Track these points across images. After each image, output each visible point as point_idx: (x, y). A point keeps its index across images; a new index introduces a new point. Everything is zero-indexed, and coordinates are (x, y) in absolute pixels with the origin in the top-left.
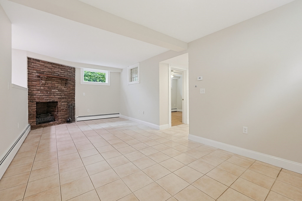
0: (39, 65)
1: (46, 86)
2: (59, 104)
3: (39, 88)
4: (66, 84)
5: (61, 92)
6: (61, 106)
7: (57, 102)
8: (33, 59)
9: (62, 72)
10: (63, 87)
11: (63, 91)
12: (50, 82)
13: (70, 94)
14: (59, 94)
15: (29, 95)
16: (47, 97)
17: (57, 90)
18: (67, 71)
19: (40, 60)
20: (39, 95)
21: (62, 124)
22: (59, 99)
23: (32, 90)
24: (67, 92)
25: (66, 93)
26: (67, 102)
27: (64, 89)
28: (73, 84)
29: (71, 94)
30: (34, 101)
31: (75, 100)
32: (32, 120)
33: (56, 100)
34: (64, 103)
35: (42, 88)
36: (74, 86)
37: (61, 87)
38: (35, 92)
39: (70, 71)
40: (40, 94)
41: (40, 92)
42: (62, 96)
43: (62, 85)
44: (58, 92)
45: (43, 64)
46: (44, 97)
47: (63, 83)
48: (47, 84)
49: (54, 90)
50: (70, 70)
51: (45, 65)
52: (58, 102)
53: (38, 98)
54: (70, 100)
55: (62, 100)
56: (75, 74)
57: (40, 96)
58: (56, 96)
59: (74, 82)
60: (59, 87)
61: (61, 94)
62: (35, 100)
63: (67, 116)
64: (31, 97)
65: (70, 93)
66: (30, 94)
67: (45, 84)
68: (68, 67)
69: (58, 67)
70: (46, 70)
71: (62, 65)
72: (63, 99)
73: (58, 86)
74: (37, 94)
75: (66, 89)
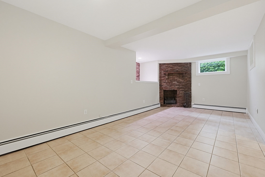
0: (165, 67)
1: (169, 79)
2: (178, 92)
3: (165, 81)
4: (183, 77)
5: (179, 84)
6: (179, 94)
7: (176, 91)
8: (162, 64)
9: (180, 68)
10: (181, 79)
11: (181, 82)
12: (172, 77)
13: (187, 84)
14: (178, 85)
15: (160, 85)
16: (170, 87)
17: (176, 82)
18: (184, 67)
19: (165, 64)
21: (181, 107)
22: (178, 88)
23: (161, 82)
24: (184, 83)
25: (183, 84)
26: (184, 91)
27: (182, 81)
28: (189, 76)
29: (187, 85)
30: (162, 89)
31: (191, 90)
32: (161, 101)
33: (175, 89)
34: (181, 92)
35: (166, 81)
36: (190, 78)
37: (179, 79)
38: (163, 84)
39: (187, 66)
40: (166, 85)
41: (165, 84)
42: (180, 86)
43: (180, 78)
44: (177, 84)
45: (167, 65)
46: (168, 87)
47: (180, 77)
48: (169, 78)
49: (175, 82)
50: (187, 65)
51: (169, 66)
52: (177, 91)
53: (165, 88)
54: (187, 89)
55: (180, 89)
56: (191, 68)
58: (176, 87)
59: (190, 74)
60: (178, 80)
61: (180, 85)
63: (184, 102)
64: (161, 87)
65: (187, 83)
66: (161, 85)
67: (168, 79)
68: (185, 63)
69: (176, 65)
70: (169, 69)
71: (180, 63)
72: (181, 88)
73: (177, 79)
74: (164, 85)
75: (183, 81)
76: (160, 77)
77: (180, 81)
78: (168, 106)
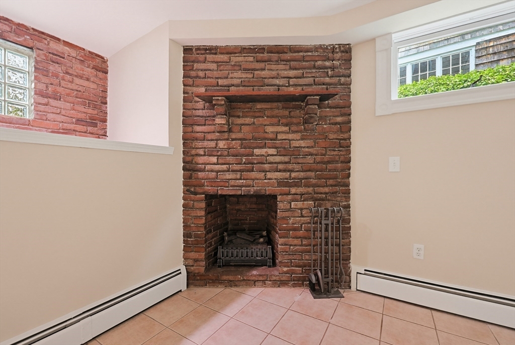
0: (214, 66)
1: (233, 136)
2: (280, 205)
3: (213, 144)
4: (306, 122)
5: (286, 159)
6: (287, 214)
7: (274, 197)
8: (198, 48)
9: (292, 73)
10: (299, 135)
12: (248, 120)
13: (329, 162)
14: (280, 167)
15: (184, 169)
16: (238, 176)
17: (272, 151)
18: (314, 67)
19: (216, 48)
20: (212, 171)
21: (294, 286)
22: (281, 183)
23: (193, 152)
24: (311, 154)
25: (310, 159)
26: (315, 200)
27: (302, 143)
28: (339, 119)
29: (330, 166)
30: (198, 190)
31: (348, 192)
32: (193, 255)
33: (269, 190)
34: (300, 204)
35: (221, 144)
36: (346, 127)
37: (290, 136)
38: (201, 160)
39: (328, 64)
40: (217, 167)
41: (214, 159)
42: (293, 175)
43: (294, 128)
44: (278, 159)
45: (225, 58)
46: (228, 176)
47: (294, 120)
48: (235, 129)
49: (263, 151)
50: (328, 59)
51: (235, 59)
52: (279, 198)
53: (213, 182)
54: (326, 190)
55: (293, 190)
56: (349, 76)
57: (217, 172)
58: (269, 175)
59: (345, 109)
60: (279, 137)
61: (290, 167)
62: (203, 185)
63: (314, 257)
64: (190, 178)
65: (326, 158)
66: (190, 168)
67: (230, 131)
68: (317, 48)
69: (275, 56)
70: (238, 76)
71: (292, 49)
72: (296, 185)
73: (277, 133)
74: (208, 167)
75: (309, 143)
76: (188, 121)
77: (295, 144)
78: (231, 284)
